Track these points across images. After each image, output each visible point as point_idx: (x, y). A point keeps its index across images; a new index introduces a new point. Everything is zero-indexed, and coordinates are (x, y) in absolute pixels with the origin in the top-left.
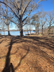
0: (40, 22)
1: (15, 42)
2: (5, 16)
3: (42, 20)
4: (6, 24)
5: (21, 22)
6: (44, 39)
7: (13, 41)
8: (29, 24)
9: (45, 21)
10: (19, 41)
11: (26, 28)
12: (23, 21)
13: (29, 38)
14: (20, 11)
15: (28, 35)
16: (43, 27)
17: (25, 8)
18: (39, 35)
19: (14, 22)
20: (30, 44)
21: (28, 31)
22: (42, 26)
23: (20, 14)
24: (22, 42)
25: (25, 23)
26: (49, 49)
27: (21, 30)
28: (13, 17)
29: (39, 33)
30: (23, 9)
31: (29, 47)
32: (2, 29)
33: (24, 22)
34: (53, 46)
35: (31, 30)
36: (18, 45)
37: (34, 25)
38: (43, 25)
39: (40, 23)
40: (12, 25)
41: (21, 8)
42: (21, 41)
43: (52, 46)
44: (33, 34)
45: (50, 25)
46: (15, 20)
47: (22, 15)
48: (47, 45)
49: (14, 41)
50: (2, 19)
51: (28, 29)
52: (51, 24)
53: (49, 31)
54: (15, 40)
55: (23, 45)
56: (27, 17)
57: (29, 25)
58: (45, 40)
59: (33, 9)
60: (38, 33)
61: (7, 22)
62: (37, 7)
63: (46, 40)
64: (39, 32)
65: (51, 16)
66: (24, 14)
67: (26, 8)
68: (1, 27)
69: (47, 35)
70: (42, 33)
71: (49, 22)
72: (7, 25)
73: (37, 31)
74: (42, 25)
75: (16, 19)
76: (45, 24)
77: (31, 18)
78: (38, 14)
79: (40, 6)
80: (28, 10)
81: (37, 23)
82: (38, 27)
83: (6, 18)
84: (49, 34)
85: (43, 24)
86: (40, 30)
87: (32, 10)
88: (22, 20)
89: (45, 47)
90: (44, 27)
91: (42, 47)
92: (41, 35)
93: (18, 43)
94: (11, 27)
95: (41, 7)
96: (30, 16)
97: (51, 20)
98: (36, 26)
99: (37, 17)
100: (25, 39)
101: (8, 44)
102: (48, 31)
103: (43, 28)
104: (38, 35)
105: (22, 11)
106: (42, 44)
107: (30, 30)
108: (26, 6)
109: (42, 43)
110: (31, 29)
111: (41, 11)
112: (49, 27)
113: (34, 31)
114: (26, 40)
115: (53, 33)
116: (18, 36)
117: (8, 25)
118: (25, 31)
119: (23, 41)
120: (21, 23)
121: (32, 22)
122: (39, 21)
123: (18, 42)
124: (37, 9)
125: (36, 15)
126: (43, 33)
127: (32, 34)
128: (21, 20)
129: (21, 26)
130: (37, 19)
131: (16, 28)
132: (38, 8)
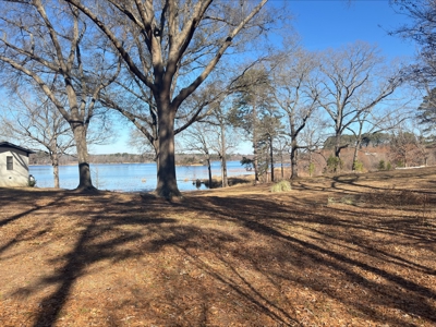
0: (281, 110)
1: (103, 246)
2: (61, 71)
3: (292, 98)
4: (71, 122)
5: (165, 107)
6: (309, 221)
7: (97, 241)
8: (214, 119)
9: (308, 103)
10: (136, 236)
11: (200, 145)
12: (179, 100)
13: (214, 213)
14: (156, 40)
15: (211, 184)
16: (298, 137)
17: (190, 23)
18: (277, 189)
19: (120, 110)
20: (220, 267)
21: (208, 161)
22: (294, 135)
23: (158, 57)
24: (156, 246)
25: (190, 117)
26: (360, 307)
27: (164, 157)
28: (113, 80)
29: (278, 175)
30: (175, 29)
31: (206, 296)
32: (45, 149)
33: (187, 109)
34: (379, 280)
35: (228, 157)
36: (119, 281)
37: (248, 127)
38: (296, 128)
39: (277, 118)
40: (107, 125)
41: (162, 24)
42: (156, 236)
43: (371, 276)
44: (241, 181)
45: (339, 131)
46: (128, 94)
47: (171, 68)
48: (336, 267)
49: (106, 238)
50: (42, 85)
51: (211, 152)
52: (344, 123)
53: (336, 162)
54: (109, 229)
55: (165, 276)
56: (199, 81)
57: (212, 127)
58: (316, 226)
59: (235, 32)
60: (269, 177)
61: (76, 107)
62: (261, 22)
63: (325, 227)
64: (277, 167)
65: (344, 76)
66: (187, 63)
67: (194, 22)
68: (41, 138)
69: (323, 190)
70: (293, 177)
71: (334, 109)
72: (74, 128)
73: (261, 162)
74: (292, 126)
75: (137, 90)
76: (308, 122)
77: (228, 87)
78: (267, 66)
79: (279, 21)
80: (206, 37)
81: (260, 117)
82: (268, 137)
83: (68, 83)
84: (336, 179)
85: (300, 123)
86: (280, 155)
87: (229, 39)
88: (173, 97)
89: (331, 293)
90: (300, 142)
91: (305, 293)
92: (288, 189)
93: (128, 254)
94: (102, 140)
95: (287, 22)
96: (222, 77)
97: (341, 102)
98: (259, 135)
99: (263, 79)
100: (186, 219)
101: (49, 270)
102: (329, 162)
103: (295, 148)
104: (272, 188)
105: (170, 43)
106: (300, 264)
107: (222, 158)
108: (195, 15)
109: (301, 252)
110: (228, 152)
111: (287, 47)
112: (331, 142)
113: (246, 161)
114: (193, 231)
115: (358, 176)
116: (145, 197)
117: (79, 123)
118: (190, 161)
119: (171, 241)
120: (164, 117)
121: (234, 111)
122: (276, 105)
123: (129, 246)
124: (262, 36)
125: (257, 68)
126: (301, 174)
127: (235, 181)
128: (163, 96)
129: (164, 133)
130: (263, 96)
131: (132, 144)
132: (267, 26)
